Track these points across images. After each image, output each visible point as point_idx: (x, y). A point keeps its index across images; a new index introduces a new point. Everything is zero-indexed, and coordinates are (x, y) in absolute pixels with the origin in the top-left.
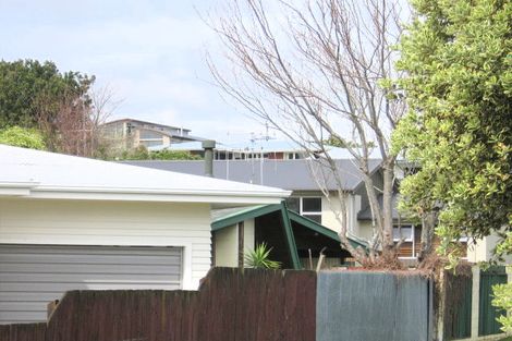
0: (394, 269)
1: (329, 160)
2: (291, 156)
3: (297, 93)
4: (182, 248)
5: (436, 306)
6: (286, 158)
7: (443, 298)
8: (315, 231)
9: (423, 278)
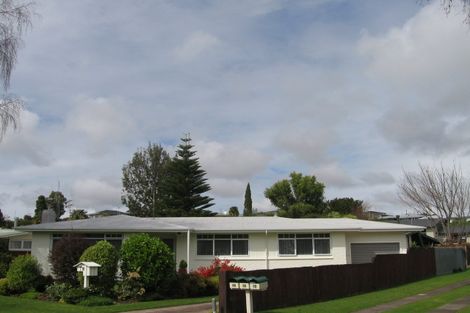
0: (452, 246)
1: (433, 219)
3: (422, 202)
4: (399, 243)
7: (467, 254)
9: (461, 249)
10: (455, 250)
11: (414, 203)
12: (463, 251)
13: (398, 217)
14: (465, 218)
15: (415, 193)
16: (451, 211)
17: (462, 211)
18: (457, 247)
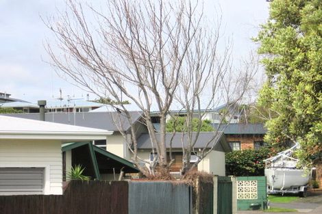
0: (167, 179)
1: (126, 112)
2: (77, 110)
3: (105, 70)
4: (44, 168)
5: (194, 202)
6: (75, 111)
7: (198, 197)
8: (108, 157)
9: (186, 185)
10: (173, 188)
11: (86, 70)
12: (191, 189)
13: (43, 104)
14: (200, 112)
15: (91, 48)
16: (170, 96)
17: (196, 95)
18: (178, 181)
